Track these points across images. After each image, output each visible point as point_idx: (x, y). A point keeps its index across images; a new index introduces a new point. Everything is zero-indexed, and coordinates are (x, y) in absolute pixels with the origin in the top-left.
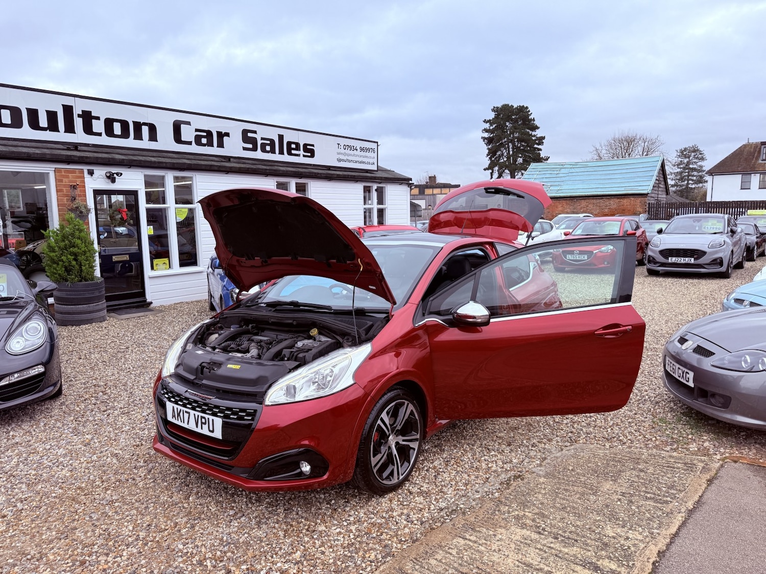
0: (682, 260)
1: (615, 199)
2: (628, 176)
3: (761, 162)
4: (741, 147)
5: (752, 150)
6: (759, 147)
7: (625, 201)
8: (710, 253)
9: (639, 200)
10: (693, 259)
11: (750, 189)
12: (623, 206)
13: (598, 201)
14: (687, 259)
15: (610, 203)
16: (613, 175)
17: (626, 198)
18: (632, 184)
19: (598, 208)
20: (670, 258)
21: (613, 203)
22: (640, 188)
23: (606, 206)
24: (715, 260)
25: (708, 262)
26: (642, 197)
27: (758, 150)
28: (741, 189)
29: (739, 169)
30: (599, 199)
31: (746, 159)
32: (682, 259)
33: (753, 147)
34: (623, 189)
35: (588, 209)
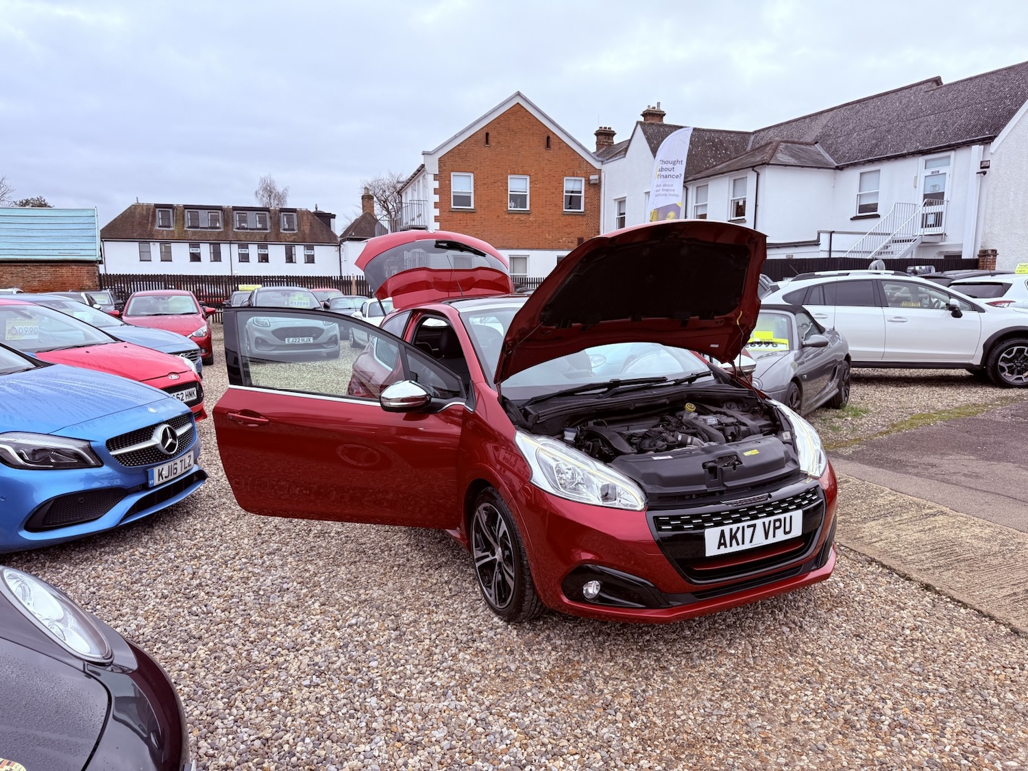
0: (301, 341)
1: (46, 267)
2: (56, 234)
3: (158, 228)
4: (130, 207)
5: (145, 212)
6: (152, 210)
7: (64, 271)
8: (327, 329)
9: (85, 269)
10: (312, 339)
11: (150, 261)
12: (62, 277)
13: (20, 269)
14: (306, 339)
15: (39, 273)
16: (30, 231)
17: (67, 266)
18: (67, 247)
19: (21, 280)
20: (286, 339)
21: (46, 273)
22: (83, 253)
23: (35, 278)
24: (331, 338)
25: (326, 341)
26: (89, 266)
27: (151, 214)
28: (141, 260)
29: (135, 235)
30: (20, 266)
31: (140, 223)
32: (301, 339)
33: (145, 209)
34: (56, 252)
35: (4, 282)
